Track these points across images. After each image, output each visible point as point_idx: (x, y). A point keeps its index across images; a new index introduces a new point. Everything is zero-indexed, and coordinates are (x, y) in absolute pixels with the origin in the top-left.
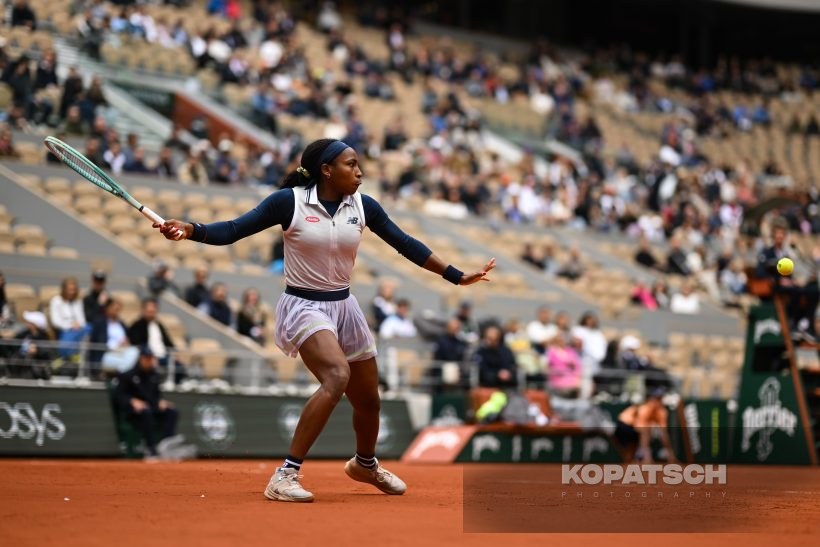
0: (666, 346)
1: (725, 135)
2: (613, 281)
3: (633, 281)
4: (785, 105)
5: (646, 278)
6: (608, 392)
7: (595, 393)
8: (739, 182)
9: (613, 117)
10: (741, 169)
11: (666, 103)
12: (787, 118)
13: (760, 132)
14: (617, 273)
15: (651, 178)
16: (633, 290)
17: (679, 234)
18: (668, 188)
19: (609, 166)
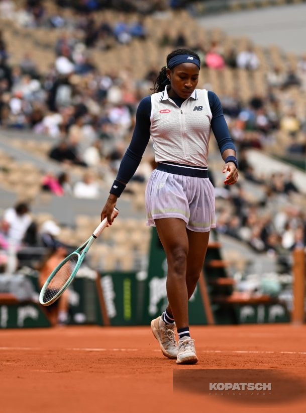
0: (74, 227)
1: (108, 48)
2: (26, 172)
3: (42, 172)
4: (157, 22)
5: (54, 169)
6: (30, 267)
7: (19, 268)
8: (123, 87)
9: (16, 33)
10: (124, 76)
11: (58, 20)
12: (159, 33)
13: (137, 44)
14: (28, 165)
15: (49, 84)
16: (43, 179)
17: (75, 131)
18: (64, 93)
19: (16, 74)
